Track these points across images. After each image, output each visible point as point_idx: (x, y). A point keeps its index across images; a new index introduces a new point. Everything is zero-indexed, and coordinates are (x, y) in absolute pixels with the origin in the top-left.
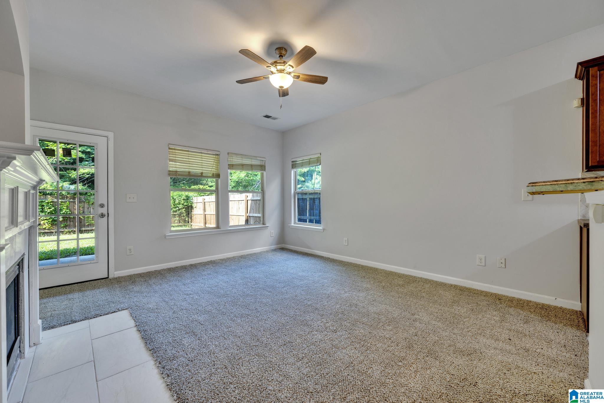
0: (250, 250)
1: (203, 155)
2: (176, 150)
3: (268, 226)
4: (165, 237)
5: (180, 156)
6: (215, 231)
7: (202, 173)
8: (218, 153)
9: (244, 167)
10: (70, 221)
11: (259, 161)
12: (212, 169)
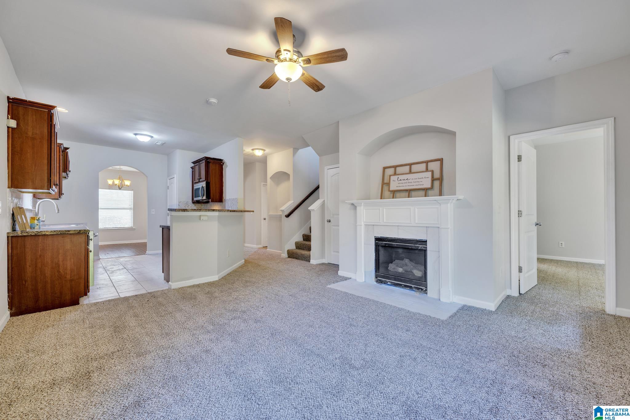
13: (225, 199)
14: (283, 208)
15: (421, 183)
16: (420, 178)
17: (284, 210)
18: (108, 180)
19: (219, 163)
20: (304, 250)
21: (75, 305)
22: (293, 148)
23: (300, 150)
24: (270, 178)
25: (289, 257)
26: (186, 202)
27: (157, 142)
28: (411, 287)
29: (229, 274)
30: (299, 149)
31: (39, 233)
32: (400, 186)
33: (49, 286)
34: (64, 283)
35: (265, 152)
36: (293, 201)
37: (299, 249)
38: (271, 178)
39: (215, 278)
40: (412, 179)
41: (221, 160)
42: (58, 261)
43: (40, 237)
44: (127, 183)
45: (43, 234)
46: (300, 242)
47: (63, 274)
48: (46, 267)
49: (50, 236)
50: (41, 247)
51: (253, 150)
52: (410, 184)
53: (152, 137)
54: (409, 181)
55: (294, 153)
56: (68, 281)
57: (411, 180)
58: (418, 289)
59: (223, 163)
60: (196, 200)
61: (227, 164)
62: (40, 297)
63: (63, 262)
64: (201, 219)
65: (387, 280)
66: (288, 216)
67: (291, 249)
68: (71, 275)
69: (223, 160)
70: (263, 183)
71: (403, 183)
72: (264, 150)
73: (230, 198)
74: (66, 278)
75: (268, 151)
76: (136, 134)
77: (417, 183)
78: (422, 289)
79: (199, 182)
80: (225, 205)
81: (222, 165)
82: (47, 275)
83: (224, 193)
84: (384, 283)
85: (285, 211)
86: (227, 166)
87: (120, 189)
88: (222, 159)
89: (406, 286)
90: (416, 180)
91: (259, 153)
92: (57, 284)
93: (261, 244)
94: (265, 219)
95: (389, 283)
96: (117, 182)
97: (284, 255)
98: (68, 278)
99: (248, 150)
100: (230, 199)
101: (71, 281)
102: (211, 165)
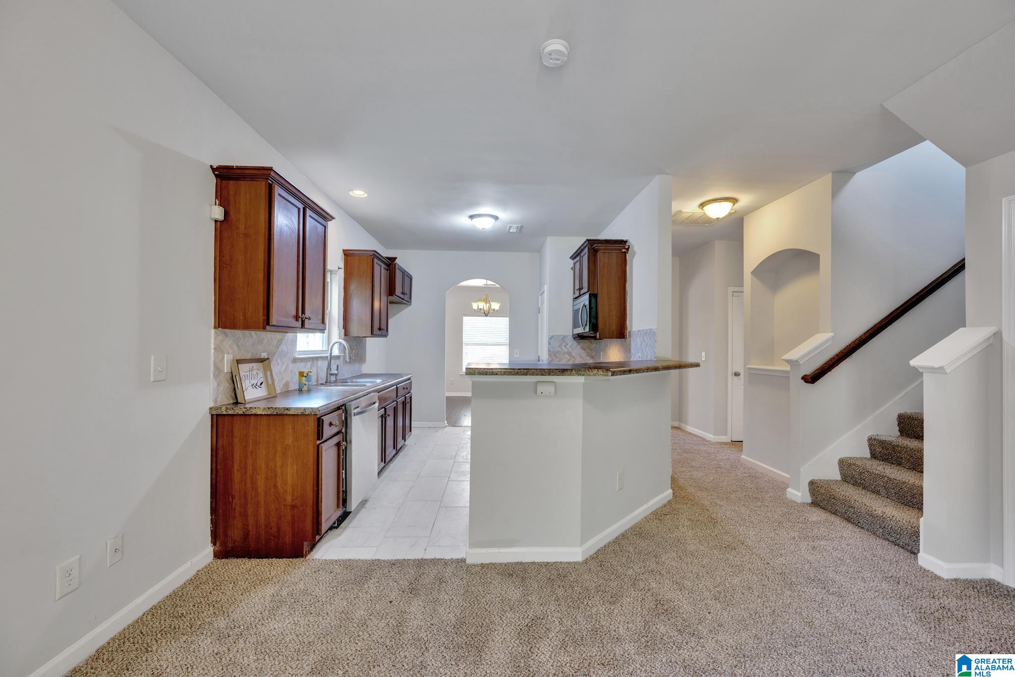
13: (630, 332)
14: (793, 355)
17: (797, 361)
18: (473, 303)
19: (620, 247)
20: (877, 493)
21: (297, 557)
22: (833, 172)
23: (857, 174)
24: (751, 273)
25: (815, 504)
26: (562, 338)
27: (510, 227)
29: (619, 542)
30: (855, 173)
31: (248, 410)
33: (262, 511)
34: (283, 509)
35: (738, 205)
36: (831, 334)
37: (856, 484)
38: (754, 273)
39: (574, 553)
41: (623, 242)
42: (275, 466)
43: (253, 418)
44: (495, 306)
45: (253, 413)
46: (859, 463)
47: (282, 492)
48: (258, 475)
49: (265, 417)
50: (252, 436)
51: (702, 205)
53: (496, 218)
55: (836, 190)
56: (288, 507)
59: (628, 249)
60: (578, 334)
61: (635, 249)
62: (251, 529)
63: (281, 468)
64: (539, 392)
66: (812, 378)
67: (822, 478)
68: (292, 496)
69: (626, 241)
70: (731, 289)
72: (734, 201)
73: (639, 329)
74: (285, 500)
75: (745, 200)
76: (471, 217)
79: (580, 295)
80: (630, 345)
81: (625, 253)
82: (259, 491)
83: (628, 316)
85: (801, 363)
86: (634, 253)
87: (486, 316)
88: (625, 239)
91: (719, 211)
92: (273, 510)
93: (726, 434)
94: (737, 374)
96: (482, 305)
97: (800, 494)
98: (288, 500)
99: (690, 208)
100: (639, 331)
101: (293, 507)
102: (599, 255)
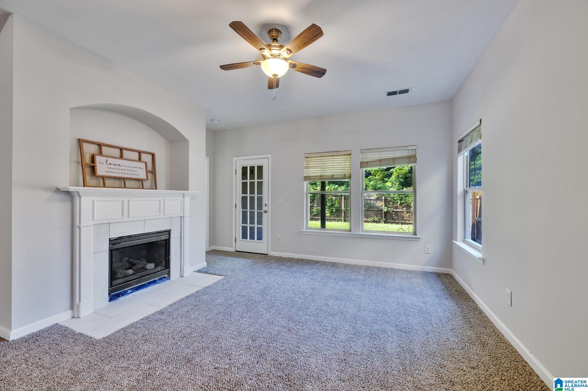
0: (400, 265)
1: (334, 157)
2: (312, 158)
3: (420, 238)
4: (301, 233)
5: (314, 162)
6: (345, 234)
7: (333, 176)
8: (349, 152)
9: (382, 162)
10: (340, 213)
11: (408, 151)
12: (342, 170)
15: (136, 173)
16: (134, 167)
28: (155, 282)
32: (110, 172)
40: (126, 166)
52: (123, 172)
54: (123, 168)
57: (124, 166)
58: (161, 279)
65: (126, 289)
71: (114, 169)
77: (132, 172)
78: (165, 277)
84: (122, 296)
89: (150, 284)
90: (129, 169)
95: (129, 291)
